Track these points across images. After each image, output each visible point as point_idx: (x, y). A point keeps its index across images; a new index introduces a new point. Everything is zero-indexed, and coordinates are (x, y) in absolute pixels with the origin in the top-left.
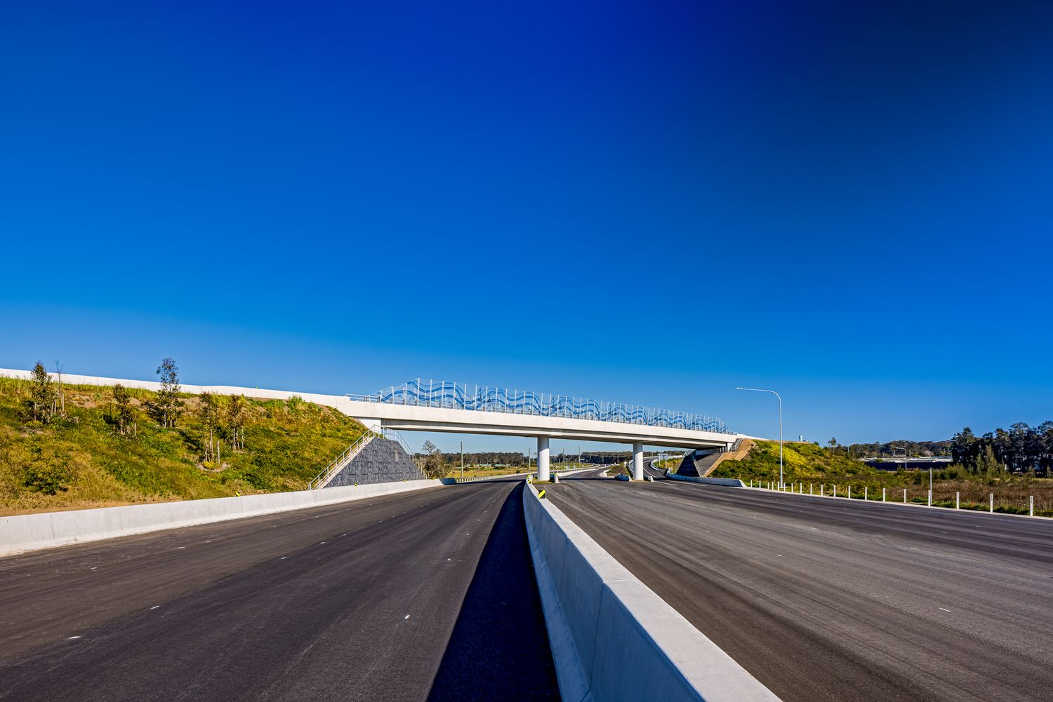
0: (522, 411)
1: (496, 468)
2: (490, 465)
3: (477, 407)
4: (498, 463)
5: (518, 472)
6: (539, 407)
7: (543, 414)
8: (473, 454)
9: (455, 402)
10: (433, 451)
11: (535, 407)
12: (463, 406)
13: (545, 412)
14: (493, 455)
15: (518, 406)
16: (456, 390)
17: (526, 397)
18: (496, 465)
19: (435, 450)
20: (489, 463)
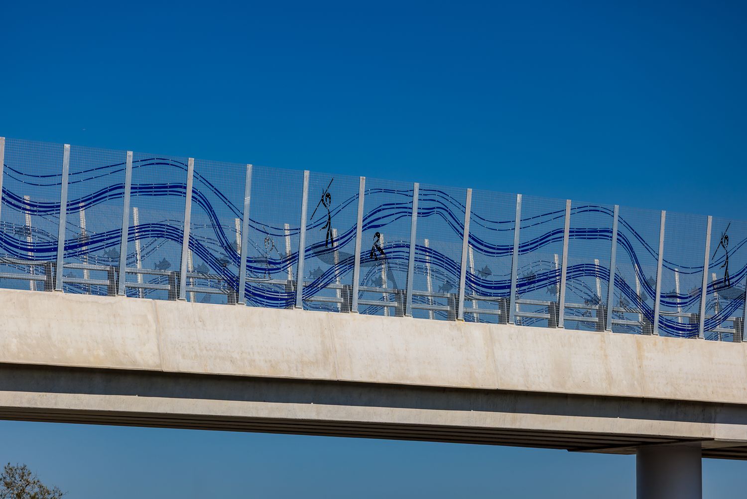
0: (553, 309)
3: (311, 289)
6: (648, 285)
7: (670, 328)
9: (188, 260)
11: (622, 285)
12: (233, 282)
13: (681, 315)
15: (528, 283)
16: (198, 197)
17: (577, 233)
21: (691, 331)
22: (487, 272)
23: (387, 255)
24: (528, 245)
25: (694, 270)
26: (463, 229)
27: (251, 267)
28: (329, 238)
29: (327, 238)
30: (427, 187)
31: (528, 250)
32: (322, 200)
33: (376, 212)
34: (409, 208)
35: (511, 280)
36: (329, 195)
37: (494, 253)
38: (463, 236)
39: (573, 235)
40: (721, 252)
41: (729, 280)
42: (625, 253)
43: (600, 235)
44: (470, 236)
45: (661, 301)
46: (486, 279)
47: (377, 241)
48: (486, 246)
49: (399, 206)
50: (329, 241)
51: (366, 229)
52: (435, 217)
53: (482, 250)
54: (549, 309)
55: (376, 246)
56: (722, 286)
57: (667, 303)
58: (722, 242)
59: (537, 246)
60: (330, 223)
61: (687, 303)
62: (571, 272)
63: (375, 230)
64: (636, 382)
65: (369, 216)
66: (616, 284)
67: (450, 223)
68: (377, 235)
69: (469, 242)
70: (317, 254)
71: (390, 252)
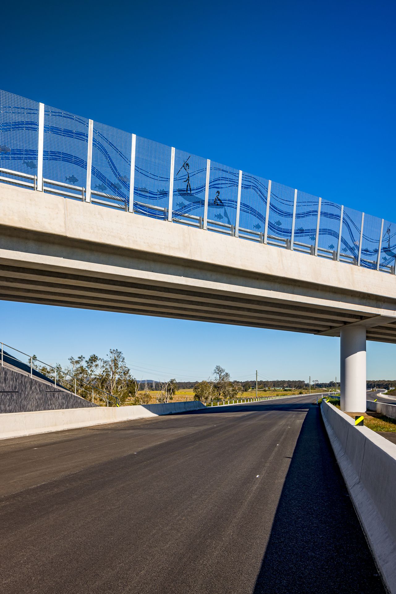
1: (286, 390)
2: (282, 388)
4: (287, 387)
5: (301, 393)
8: (271, 382)
10: (222, 374)
11: (344, 242)
14: (284, 382)
18: (286, 388)
19: (224, 373)
20: (281, 387)
21: (373, 266)
22: (279, 223)
23: (224, 204)
24: (300, 215)
25: (376, 241)
26: (267, 200)
27: (137, 193)
28: (189, 188)
29: (187, 187)
30: (247, 174)
31: (300, 217)
32: (184, 166)
33: (217, 180)
34: (237, 183)
35: (292, 230)
36: (188, 164)
37: (283, 215)
38: (267, 203)
39: (322, 215)
40: (387, 236)
41: (390, 248)
42: (346, 228)
43: (335, 217)
44: (270, 204)
45: (361, 252)
46: (279, 227)
47: (218, 195)
48: (278, 210)
49: (231, 180)
50: (188, 189)
51: (211, 188)
52: (251, 190)
53: (277, 212)
54: (311, 248)
55: (218, 198)
56: (386, 250)
57: (364, 253)
58: (387, 231)
59: (305, 216)
60: (189, 179)
61: (372, 255)
62: (321, 232)
63: (216, 190)
64: (350, 284)
65: (213, 182)
66: (342, 241)
67: (259, 195)
68: (218, 192)
69: (270, 207)
70: (181, 195)
71: (226, 203)
